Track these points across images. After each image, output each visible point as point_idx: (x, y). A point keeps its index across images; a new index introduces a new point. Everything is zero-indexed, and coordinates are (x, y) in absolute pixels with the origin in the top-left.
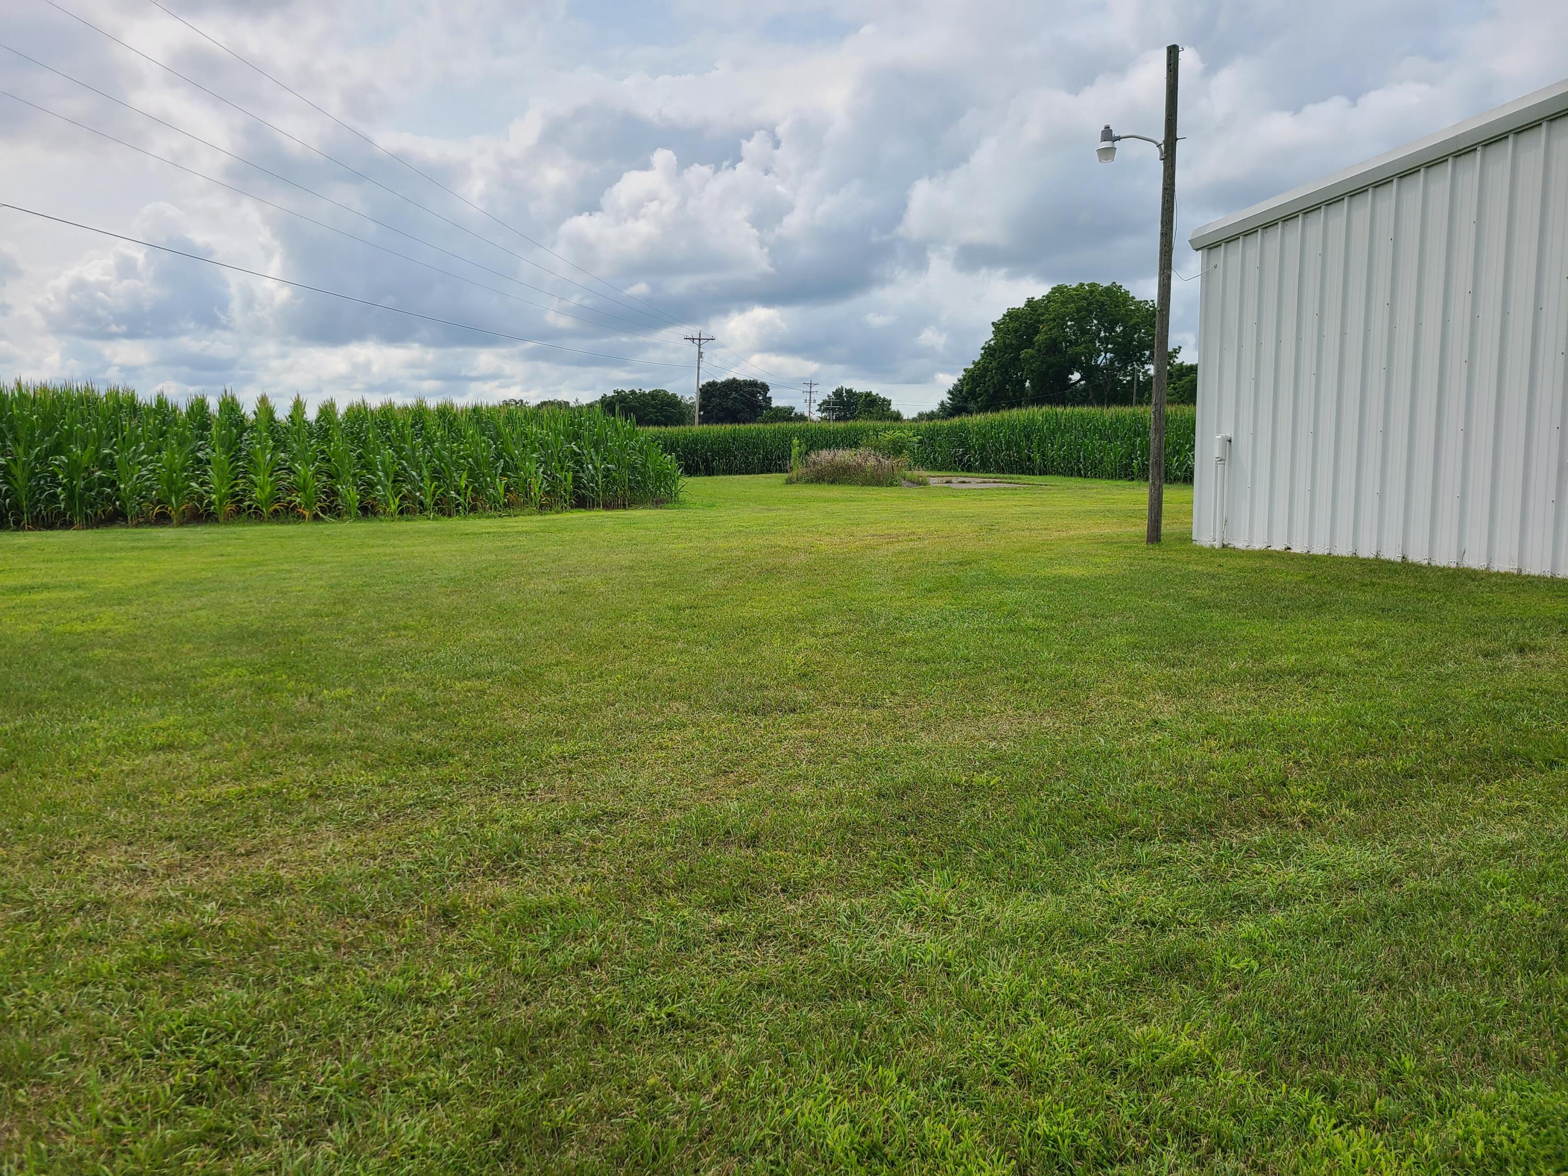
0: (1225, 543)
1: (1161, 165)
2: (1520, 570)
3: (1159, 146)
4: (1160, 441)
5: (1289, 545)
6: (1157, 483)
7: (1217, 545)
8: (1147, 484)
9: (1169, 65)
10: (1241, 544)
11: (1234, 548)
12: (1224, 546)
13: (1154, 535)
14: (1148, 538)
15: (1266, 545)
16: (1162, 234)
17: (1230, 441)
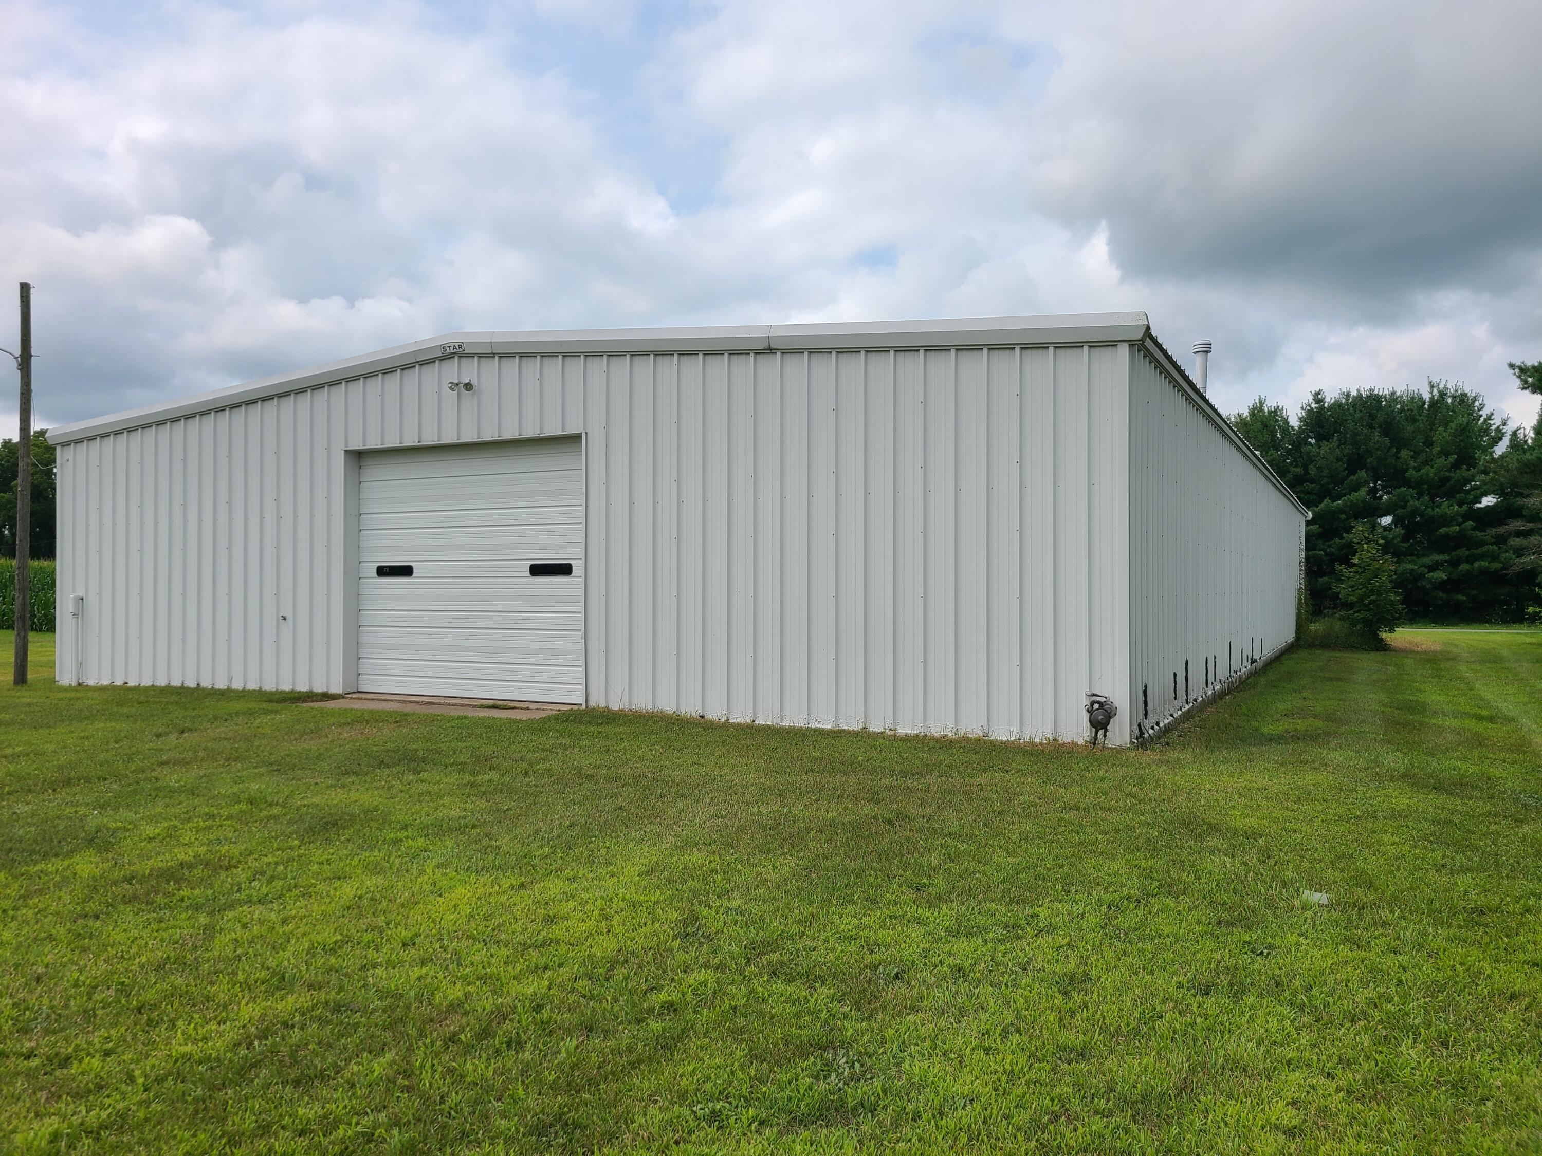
0: (80, 681)
1: (18, 374)
2: (260, 688)
3: (16, 358)
4: (24, 598)
5: (127, 681)
6: (22, 634)
7: (74, 684)
8: (13, 632)
9: (22, 297)
10: (92, 682)
11: (87, 686)
12: (79, 685)
13: (21, 678)
14: (15, 680)
15: (111, 681)
16: (21, 429)
17: (82, 599)
